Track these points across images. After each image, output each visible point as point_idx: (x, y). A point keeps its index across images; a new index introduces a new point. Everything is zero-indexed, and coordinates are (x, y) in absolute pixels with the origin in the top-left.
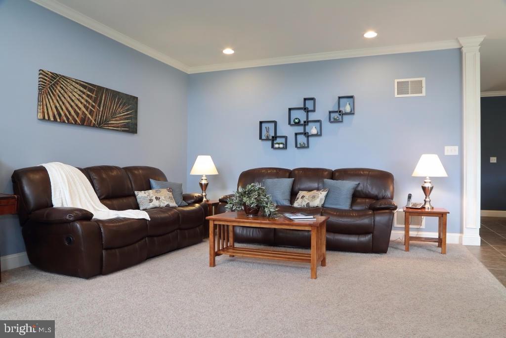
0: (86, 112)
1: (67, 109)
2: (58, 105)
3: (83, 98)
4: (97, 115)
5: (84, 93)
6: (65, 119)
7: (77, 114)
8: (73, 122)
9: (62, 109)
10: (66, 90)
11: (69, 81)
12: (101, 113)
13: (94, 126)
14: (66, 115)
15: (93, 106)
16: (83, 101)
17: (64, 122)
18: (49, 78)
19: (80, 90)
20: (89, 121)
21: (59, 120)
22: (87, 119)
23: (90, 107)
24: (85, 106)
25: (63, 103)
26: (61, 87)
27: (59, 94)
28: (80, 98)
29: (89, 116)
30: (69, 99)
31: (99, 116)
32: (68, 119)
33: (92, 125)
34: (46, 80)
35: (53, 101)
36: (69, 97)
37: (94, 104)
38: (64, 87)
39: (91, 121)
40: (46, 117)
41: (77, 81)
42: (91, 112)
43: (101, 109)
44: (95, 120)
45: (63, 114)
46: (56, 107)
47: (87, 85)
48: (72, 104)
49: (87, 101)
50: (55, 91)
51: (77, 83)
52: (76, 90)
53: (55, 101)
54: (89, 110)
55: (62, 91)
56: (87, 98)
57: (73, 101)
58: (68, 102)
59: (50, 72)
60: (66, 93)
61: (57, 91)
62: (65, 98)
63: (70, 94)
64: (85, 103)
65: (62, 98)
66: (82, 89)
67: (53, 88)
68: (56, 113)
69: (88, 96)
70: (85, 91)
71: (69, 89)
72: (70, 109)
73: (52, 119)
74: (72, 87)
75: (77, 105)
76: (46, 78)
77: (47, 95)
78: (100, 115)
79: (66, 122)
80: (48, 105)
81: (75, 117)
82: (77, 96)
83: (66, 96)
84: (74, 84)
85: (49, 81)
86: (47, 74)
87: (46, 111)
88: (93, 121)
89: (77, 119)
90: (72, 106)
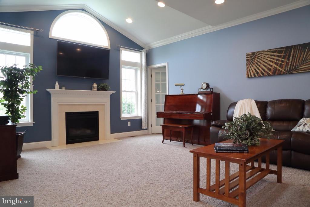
0: (277, 67)
1: (262, 69)
2: (256, 68)
3: (273, 59)
4: (286, 66)
5: (274, 56)
6: (261, 74)
7: (270, 70)
8: (267, 75)
9: (259, 70)
10: (261, 59)
11: (262, 53)
12: (290, 64)
13: (284, 74)
14: (261, 72)
15: (282, 61)
16: (273, 60)
17: (261, 76)
18: (250, 56)
19: (271, 55)
20: (280, 72)
21: (257, 76)
22: (277, 71)
23: (280, 62)
24: (275, 63)
25: (260, 66)
26: (258, 58)
27: (257, 62)
28: (272, 60)
29: (279, 68)
30: (263, 63)
31: (288, 66)
32: (263, 74)
33: (282, 73)
34: (248, 58)
35: (253, 67)
36: (264, 61)
37: (283, 60)
38: (259, 58)
39: (281, 71)
40: (250, 76)
41: (268, 51)
42: (281, 66)
43: (291, 60)
44: (285, 70)
45: (259, 72)
46: (255, 70)
47: (276, 50)
48: (266, 65)
49: (277, 60)
50: (254, 61)
51: (269, 52)
52: (268, 56)
53: (255, 67)
54: (279, 65)
55: (259, 60)
56: (277, 58)
57: (266, 63)
58: (263, 65)
59: (251, 53)
60: (261, 60)
61: (256, 61)
62: (260, 63)
63: (264, 60)
64: (276, 61)
65: (259, 64)
66: (272, 54)
67: (253, 60)
68: (255, 72)
69: (278, 56)
70: (275, 54)
71: (263, 57)
72: (264, 68)
73: (253, 76)
74: (265, 55)
75: (269, 65)
76: (249, 57)
77: (249, 65)
78: (290, 65)
79: (262, 76)
80: (251, 70)
81: (268, 71)
82: (269, 59)
83: (261, 61)
84: (266, 53)
85: (250, 58)
86: (249, 54)
87: (249, 73)
88: (283, 71)
89: (269, 72)
90: (265, 66)
